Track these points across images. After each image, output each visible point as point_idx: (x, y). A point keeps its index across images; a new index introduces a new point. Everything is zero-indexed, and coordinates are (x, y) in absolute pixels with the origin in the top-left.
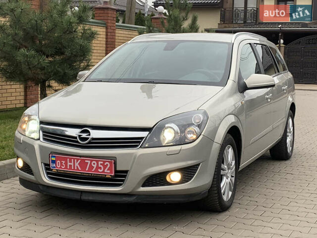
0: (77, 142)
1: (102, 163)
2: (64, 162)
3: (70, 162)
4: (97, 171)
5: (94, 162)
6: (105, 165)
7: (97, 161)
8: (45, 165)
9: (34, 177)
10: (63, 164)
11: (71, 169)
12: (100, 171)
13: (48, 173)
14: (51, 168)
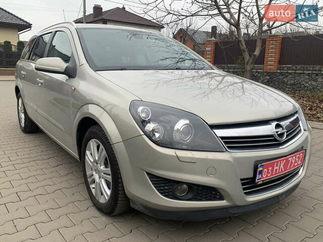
0: (275, 140)
1: (298, 156)
2: (270, 168)
3: (277, 166)
4: (294, 166)
5: (294, 157)
6: (299, 158)
7: (296, 156)
8: (242, 180)
9: (225, 201)
10: (270, 171)
11: (276, 173)
12: (296, 164)
13: (244, 189)
14: (257, 181)
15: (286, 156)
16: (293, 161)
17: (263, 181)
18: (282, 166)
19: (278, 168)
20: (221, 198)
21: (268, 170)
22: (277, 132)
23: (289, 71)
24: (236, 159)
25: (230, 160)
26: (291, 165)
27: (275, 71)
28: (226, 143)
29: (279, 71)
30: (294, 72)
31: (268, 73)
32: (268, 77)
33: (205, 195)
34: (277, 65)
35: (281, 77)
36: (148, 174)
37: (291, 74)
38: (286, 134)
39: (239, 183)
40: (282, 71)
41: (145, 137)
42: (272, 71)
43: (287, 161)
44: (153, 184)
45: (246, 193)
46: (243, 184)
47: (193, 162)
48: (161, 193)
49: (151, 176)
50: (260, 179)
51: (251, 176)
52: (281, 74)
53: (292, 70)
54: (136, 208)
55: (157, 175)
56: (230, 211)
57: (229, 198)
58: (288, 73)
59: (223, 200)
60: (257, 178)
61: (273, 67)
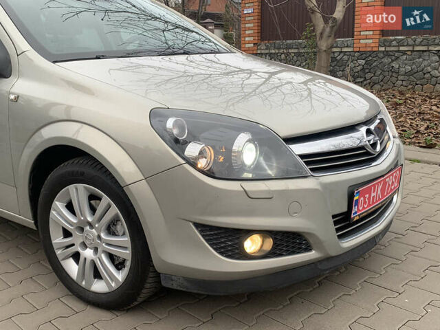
0: (368, 153)
1: (395, 174)
2: (367, 196)
3: (374, 192)
4: (391, 190)
5: (391, 177)
6: (396, 177)
7: (392, 175)
8: (334, 217)
9: (314, 252)
10: (367, 200)
11: (373, 203)
12: (393, 188)
13: (337, 230)
14: (352, 216)
15: (383, 176)
16: (390, 183)
17: (359, 215)
18: (379, 192)
19: (375, 194)
20: (308, 249)
21: (365, 198)
22: (369, 141)
23: (402, 48)
24: (325, 186)
25: (318, 187)
26: (388, 189)
27: (376, 49)
28: (307, 163)
29: (383, 49)
30: (411, 48)
31: (362, 54)
32: (364, 62)
33: (287, 246)
34: (378, 37)
35: (386, 60)
36: (197, 225)
37: (404, 53)
38: (379, 142)
39: (332, 221)
40: (388, 49)
41: (187, 166)
42: (369, 49)
43: (385, 183)
44: (207, 240)
45: (340, 237)
46: (336, 223)
47: (269, 197)
48: (221, 253)
49: (202, 227)
50: (356, 213)
51: (345, 209)
52: (386, 54)
53: (408, 45)
54: (175, 287)
55: (213, 224)
56: (320, 267)
57: (320, 247)
58: (398, 51)
59: (310, 250)
60: (353, 212)
61: (371, 41)
